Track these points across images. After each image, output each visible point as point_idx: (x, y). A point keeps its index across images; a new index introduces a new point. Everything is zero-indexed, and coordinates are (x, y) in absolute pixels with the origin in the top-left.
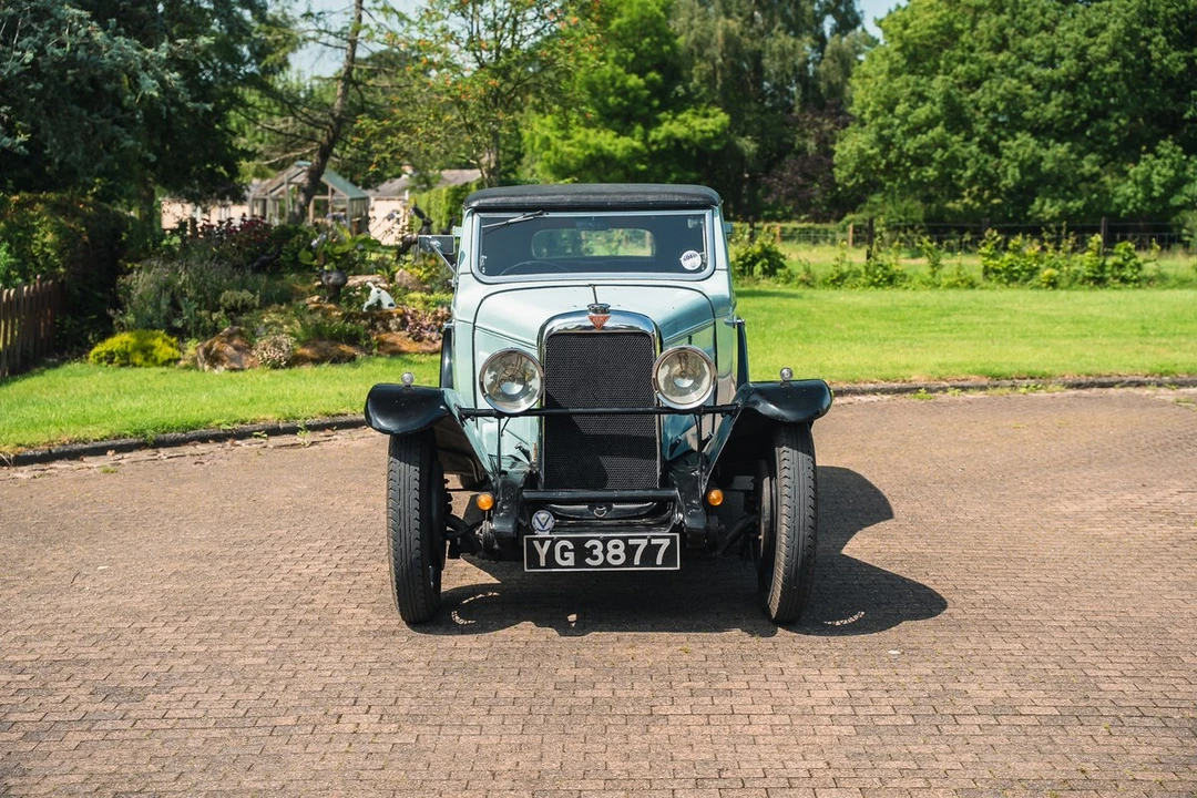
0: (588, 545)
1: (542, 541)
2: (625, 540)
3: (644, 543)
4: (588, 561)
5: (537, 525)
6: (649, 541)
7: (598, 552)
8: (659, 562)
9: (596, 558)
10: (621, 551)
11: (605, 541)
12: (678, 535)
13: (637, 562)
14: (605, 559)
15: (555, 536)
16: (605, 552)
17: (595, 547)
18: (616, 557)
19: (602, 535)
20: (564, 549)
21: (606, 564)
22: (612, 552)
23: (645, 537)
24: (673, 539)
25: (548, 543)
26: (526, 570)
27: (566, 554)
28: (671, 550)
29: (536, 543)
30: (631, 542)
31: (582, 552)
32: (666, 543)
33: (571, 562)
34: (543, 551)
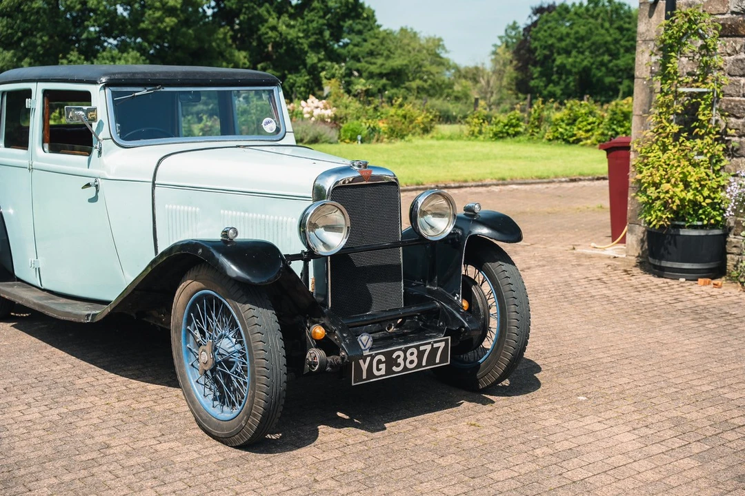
0: (394, 356)
1: (365, 358)
2: (418, 347)
3: (428, 348)
4: (394, 369)
6: (432, 345)
7: (400, 361)
8: (437, 361)
9: (398, 366)
10: (414, 358)
11: (405, 351)
12: (449, 337)
13: (424, 364)
14: (405, 365)
15: (373, 353)
16: (405, 359)
17: (398, 357)
18: (412, 362)
20: (379, 362)
21: (405, 369)
22: (409, 358)
23: (429, 343)
24: (446, 341)
25: (369, 359)
26: (353, 384)
27: (380, 366)
28: (445, 350)
29: (361, 361)
30: (422, 348)
31: (391, 362)
32: (442, 345)
33: (383, 372)
34: (365, 367)
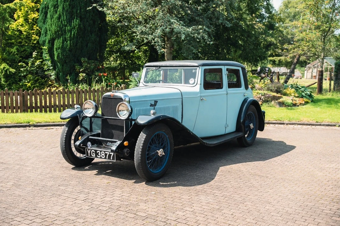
0: (97, 152)
1: (89, 149)
2: (105, 152)
4: (98, 156)
5: (88, 146)
7: (99, 154)
8: (111, 159)
9: (99, 156)
10: (104, 155)
11: (101, 151)
13: (107, 158)
14: (101, 157)
16: (101, 154)
17: (99, 153)
18: (103, 156)
19: (100, 150)
20: (93, 152)
22: (102, 155)
23: (108, 152)
24: (114, 153)
25: (90, 150)
26: (86, 156)
27: (93, 154)
28: (114, 155)
29: (88, 150)
30: (106, 153)
31: (96, 154)
33: (94, 156)
34: (89, 152)
